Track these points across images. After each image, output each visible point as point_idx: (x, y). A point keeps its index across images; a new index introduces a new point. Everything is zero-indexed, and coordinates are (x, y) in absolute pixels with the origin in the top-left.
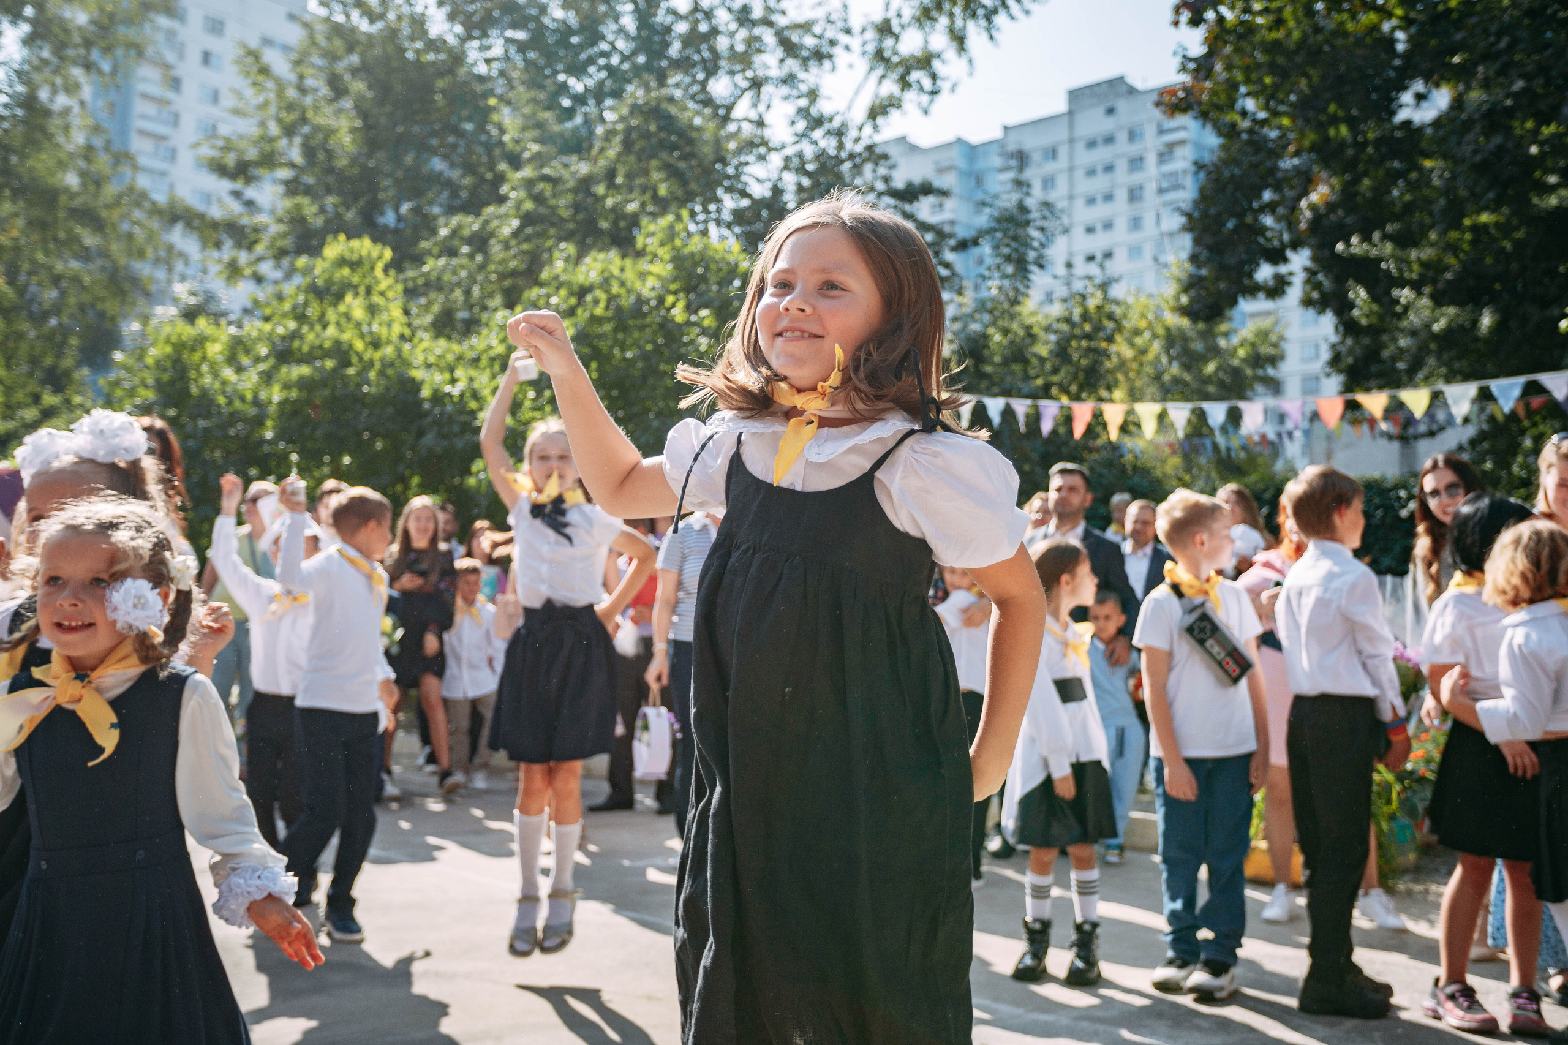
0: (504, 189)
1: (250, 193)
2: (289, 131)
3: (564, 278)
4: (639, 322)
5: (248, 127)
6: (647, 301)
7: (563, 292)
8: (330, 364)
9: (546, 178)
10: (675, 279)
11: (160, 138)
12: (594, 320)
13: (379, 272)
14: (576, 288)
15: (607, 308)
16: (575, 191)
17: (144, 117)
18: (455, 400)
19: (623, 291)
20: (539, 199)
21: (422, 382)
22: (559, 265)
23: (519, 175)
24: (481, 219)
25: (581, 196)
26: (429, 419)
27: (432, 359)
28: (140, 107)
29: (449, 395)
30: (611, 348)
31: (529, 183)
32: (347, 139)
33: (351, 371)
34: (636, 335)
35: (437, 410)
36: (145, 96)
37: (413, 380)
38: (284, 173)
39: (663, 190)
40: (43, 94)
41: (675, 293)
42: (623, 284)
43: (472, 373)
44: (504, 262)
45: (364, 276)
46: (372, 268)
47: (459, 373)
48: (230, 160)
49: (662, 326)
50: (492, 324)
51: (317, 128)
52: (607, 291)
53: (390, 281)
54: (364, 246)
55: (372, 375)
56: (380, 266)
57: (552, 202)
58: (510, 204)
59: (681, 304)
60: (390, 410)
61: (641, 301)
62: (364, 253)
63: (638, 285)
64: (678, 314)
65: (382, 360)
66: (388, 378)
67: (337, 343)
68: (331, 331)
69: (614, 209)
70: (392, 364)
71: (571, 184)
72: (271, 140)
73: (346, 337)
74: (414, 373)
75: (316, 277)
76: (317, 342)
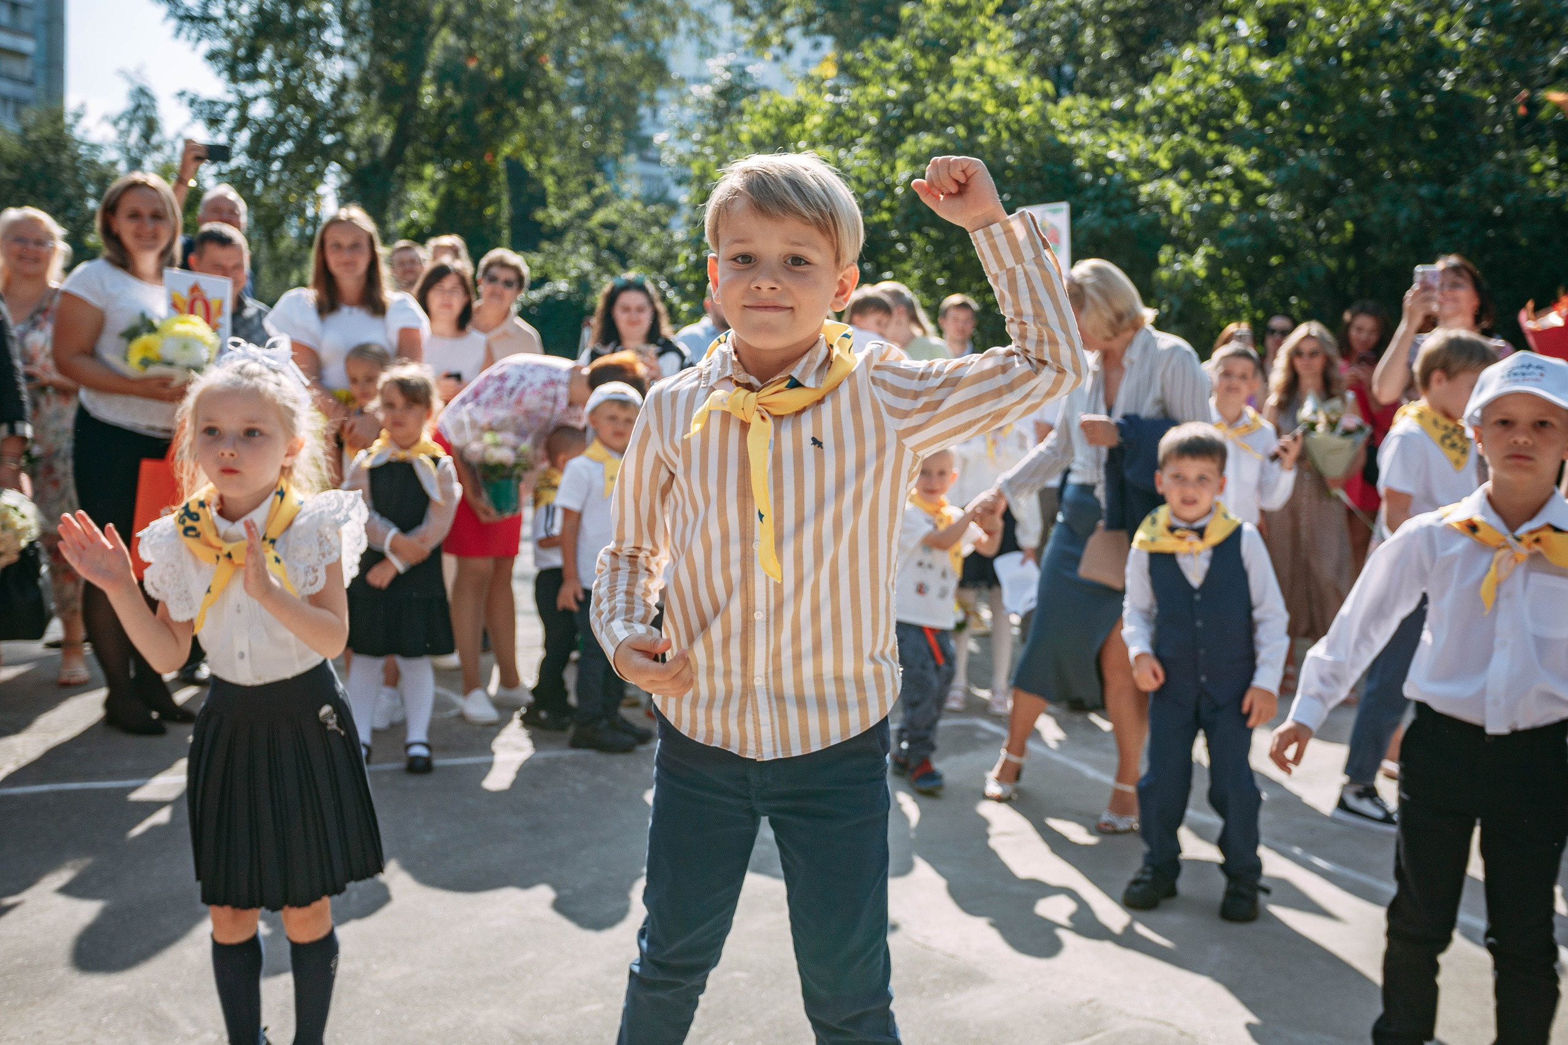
21: (1079, 147)
26: (1090, 193)
37: (1064, 147)
65: (1019, 124)
67: (965, 102)
68: (958, 91)
70: (1033, 127)
73: (974, 97)
74: (1063, 138)
75: (923, 29)
76: (941, 105)
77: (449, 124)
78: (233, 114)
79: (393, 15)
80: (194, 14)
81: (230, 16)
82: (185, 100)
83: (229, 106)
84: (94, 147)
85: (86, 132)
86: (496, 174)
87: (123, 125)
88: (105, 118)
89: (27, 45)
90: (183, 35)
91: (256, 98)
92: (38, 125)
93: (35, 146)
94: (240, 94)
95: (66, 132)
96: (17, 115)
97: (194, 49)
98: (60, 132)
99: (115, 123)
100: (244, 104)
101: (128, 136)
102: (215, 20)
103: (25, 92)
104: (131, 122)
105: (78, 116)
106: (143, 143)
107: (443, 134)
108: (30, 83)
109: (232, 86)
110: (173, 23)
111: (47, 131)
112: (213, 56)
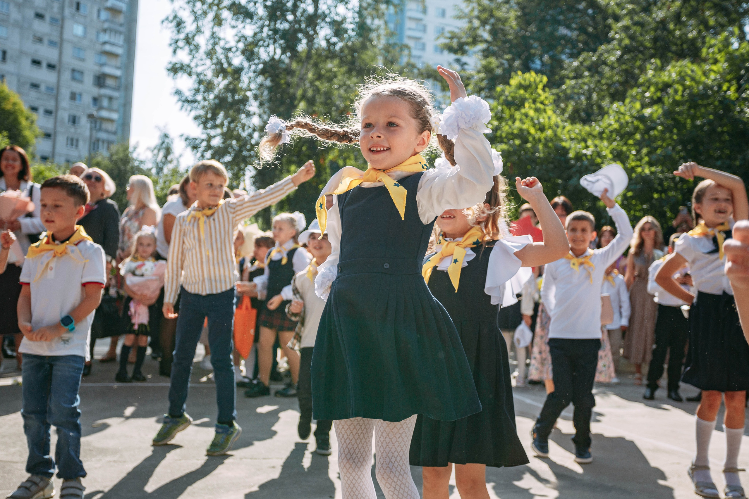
0: (611, 34)
1: (464, 59)
2: (484, 23)
3: (654, 80)
4: (705, 102)
5: (464, 24)
6: (711, 88)
7: (652, 89)
8: (517, 142)
9: (636, 24)
10: (729, 73)
11: (418, 39)
12: (676, 103)
13: (540, 91)
14: (660, 86)
15: (683, 96)
16: (655, 29)
17: (410, 29)
18: (589, 157)
19: (693, 84)
20: (632, 38)
21: (570, 148)
22: (650, 73)
23: (620, 24)
24: (597, 54)
25: (659, 32)
26: (574, 169)
27: (573, 136)
28: (409, 24)
29: (585, 155)
30: (685, 120)
31: (626, 29)
32: (514, 23)
33: (529, 145)
34: (703, 110)
35: (579, 164)
36: (411, 18)
37: (564, 148)
38: (482, 46)
39: (712, 22)
40: (369, 21)
41: (729, 81)
42: (693, 79)
43: (597, 142)
44: (611, 77)
45: (532, 94)
46: (537, 88)
47: (590, 142)
48: (455, 43)
49: (721, 102)
50: (611, 112)
51: (499, 20)
52: (683, 85)
53: (547, 94)
54: (531, 76)
55: (540, 147)
56: (540, 86)
57: (641, 38)
58: (615, 42)
59: (733, 88)
60: (551, 166)
61: (707, 87)
62: (532, 80)
63: (703, 79)
64: (732, 94)
65: (545, 139)
66: (549, 147)
67: (521, 130)
68: (518, 124)
69: (680, 37)
70: (551, 140)
71: (653, 25)
72: (475, 29)
73: (525, 127)
74: (564, 144)
75: (507, 96)
76: (510, 131)
77: (303, 146)
78: (204, 144)
79: (278, 96)
80: (189, 99)
81: (205, 99)
82: (183, 138)
83: (203, 140)
84: (141, 162)
85: (139, 155)
86: (325, 168)
87: (156, 151)
88: (148, 148)
89: (115, 116)
90: (184, 109)
91: (215, 136)
92: (117, 153)
93: (115, 163)
94: (208, 134)
95: (130, 155)
96: (108, 148)
97: (188, 115)
98: (127, 156)
99: (153, 151)
100: (210, 138)
101: (157, 157)
102: (199, 102)
103: (112, 137)
104: (159, 150)
105: (135, 148)
106: (164, 160)
107: (300, 150)
108: (115, 133)
109: (205, 131)
110: (180, 103)
111: (121, 155)
112: (196, 118)
